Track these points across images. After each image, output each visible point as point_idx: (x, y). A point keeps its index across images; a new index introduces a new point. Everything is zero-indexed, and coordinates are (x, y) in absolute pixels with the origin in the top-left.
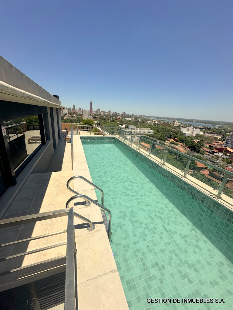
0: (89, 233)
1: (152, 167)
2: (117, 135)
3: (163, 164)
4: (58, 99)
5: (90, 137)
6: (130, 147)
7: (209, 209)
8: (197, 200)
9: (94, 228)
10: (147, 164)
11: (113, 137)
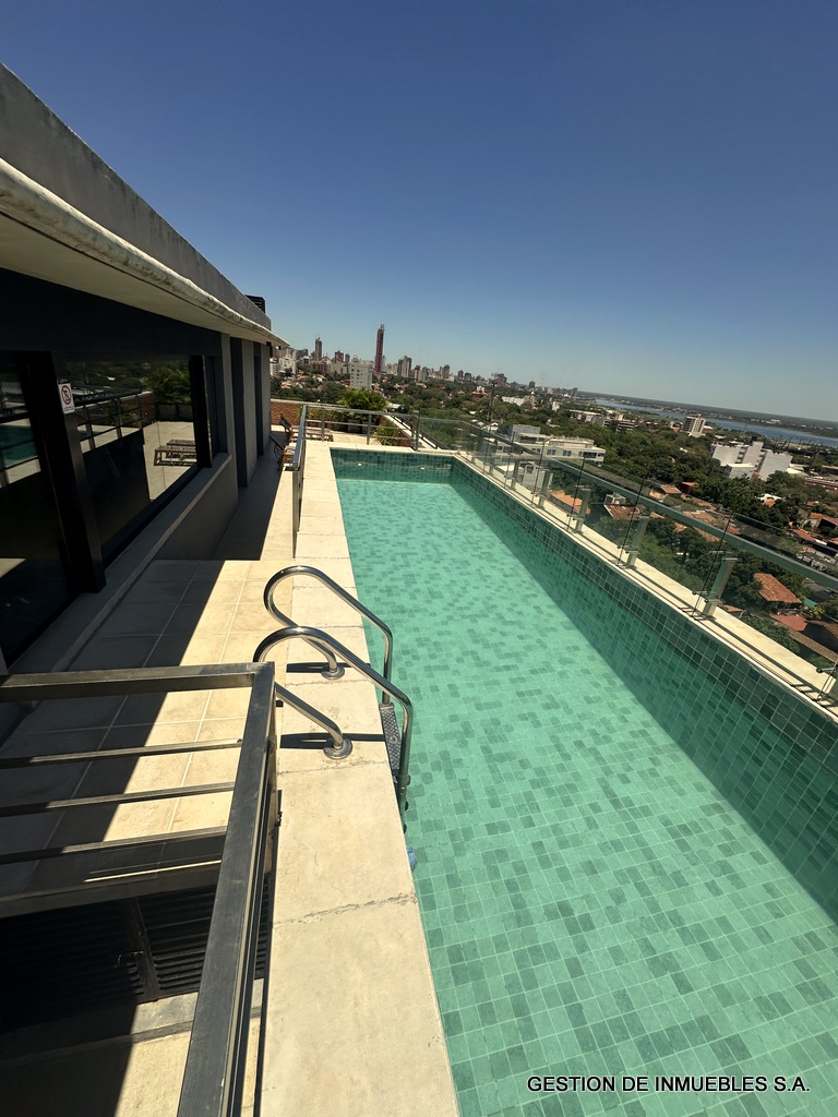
0: (331, 766)
1: (585, 573)
2: (464, 453)
3: (625, 565)
4: (264, 310)
5: (367, 452)
6: (508, 498)
7: (789, 742)
8: (743, 704)
9: (348, 751)
10: (567, 562)
11: (448, 458)
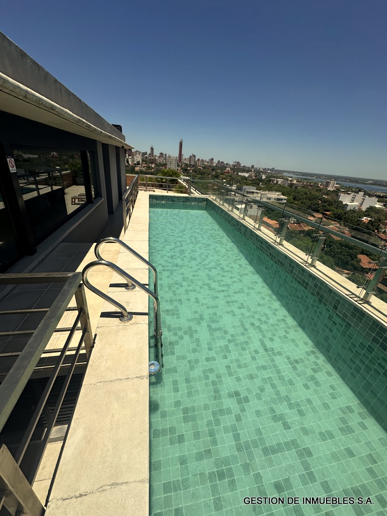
0: (121, 324)
1: (261, 248)
2: (212, 196)
3: (278, 243)
4: (121, 131)
5: (167, 197)
6: (230, 215)
7: (344, 321)
8: (326, 305)
9: (131, 319)
10: (254, 244)
11: (205, 198)
